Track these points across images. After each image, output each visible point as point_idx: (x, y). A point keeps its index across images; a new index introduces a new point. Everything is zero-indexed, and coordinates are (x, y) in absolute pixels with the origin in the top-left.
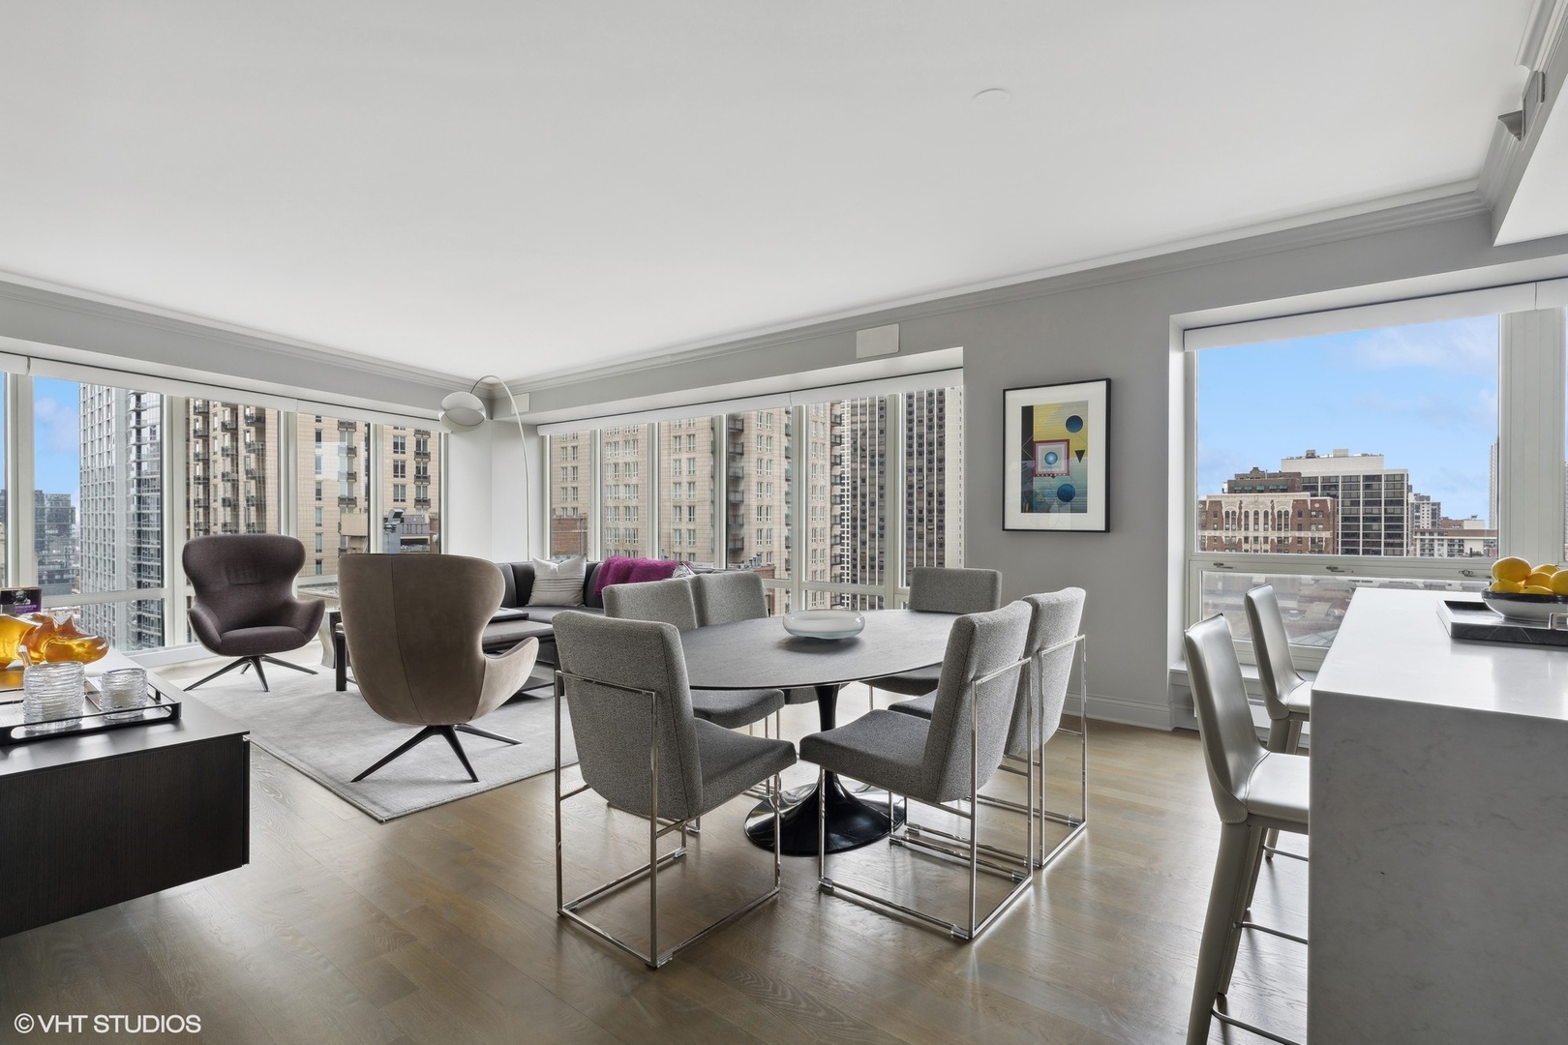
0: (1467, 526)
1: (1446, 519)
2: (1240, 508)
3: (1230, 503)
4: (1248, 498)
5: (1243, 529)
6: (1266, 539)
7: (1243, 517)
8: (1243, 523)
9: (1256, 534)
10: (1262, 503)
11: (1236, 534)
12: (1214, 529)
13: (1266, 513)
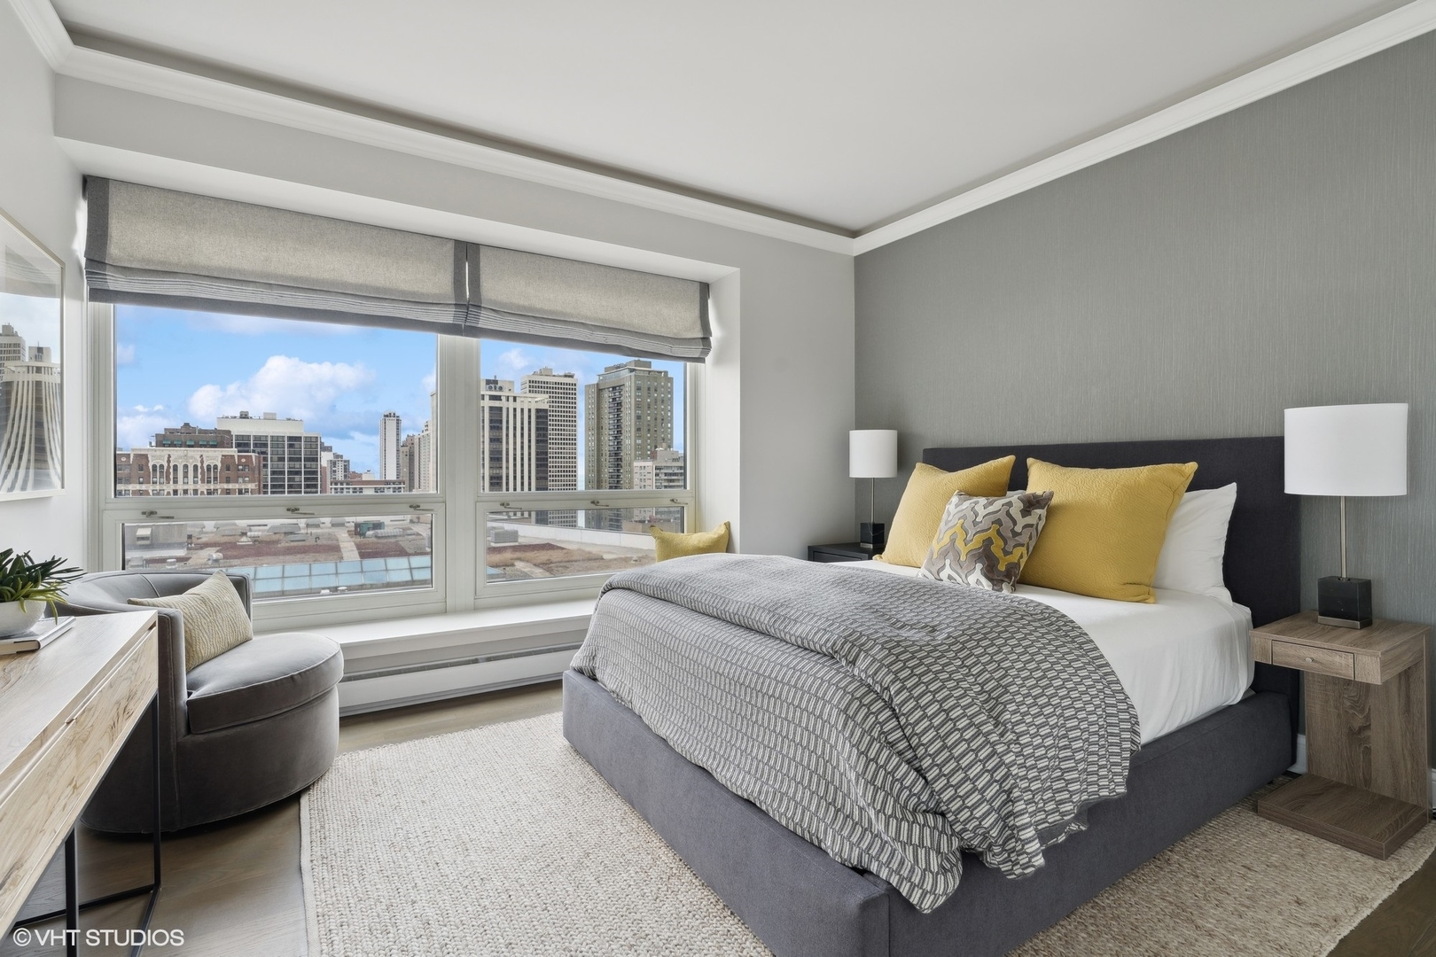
0: (365, 478)
1: (354, 472)
2: (169, 461)
3: (158, 457)
4: (177, 453)
5: (171, 482)
6: (196, 492)
7: (171, 470)
8: (171, 477)
9: (186, 487)
10: (192, 457)
11: (164, 488)
12: (140, 483)
13: (196, 467)
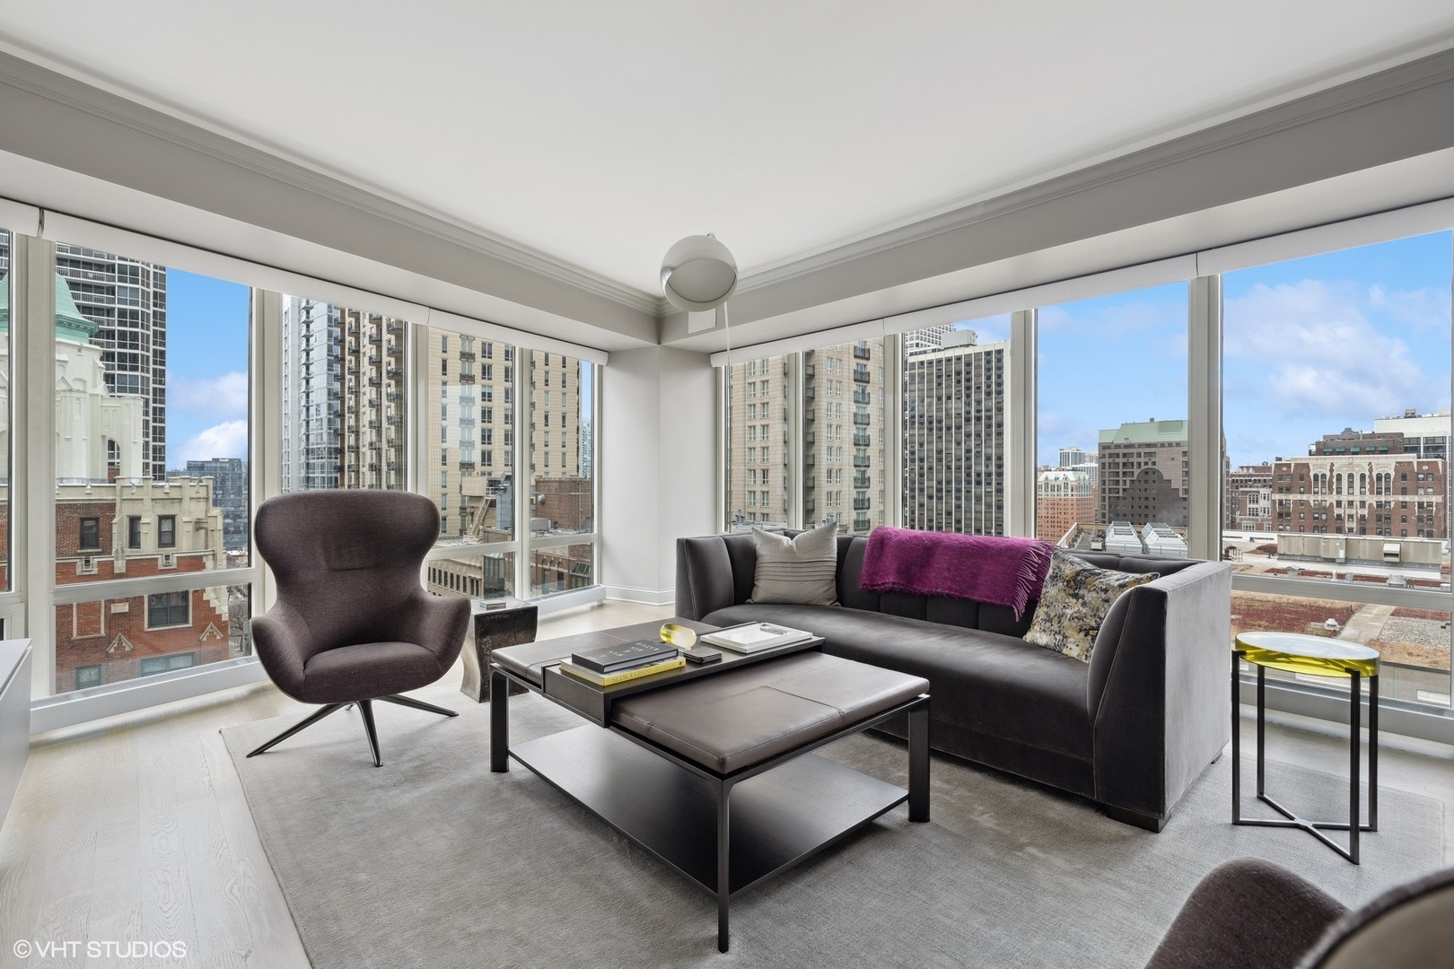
2: (1331, 470)
3: (1319, 466)
4: (1341, 463)
5: (1335, 492)
6: (1363, 504)
7: (1334, 480)
8: (1334, 487)
9: (1351, 498)
10: (1358, 465)
11: (1327, 498)
12: (1301, 493)
13: (1363, 477)
